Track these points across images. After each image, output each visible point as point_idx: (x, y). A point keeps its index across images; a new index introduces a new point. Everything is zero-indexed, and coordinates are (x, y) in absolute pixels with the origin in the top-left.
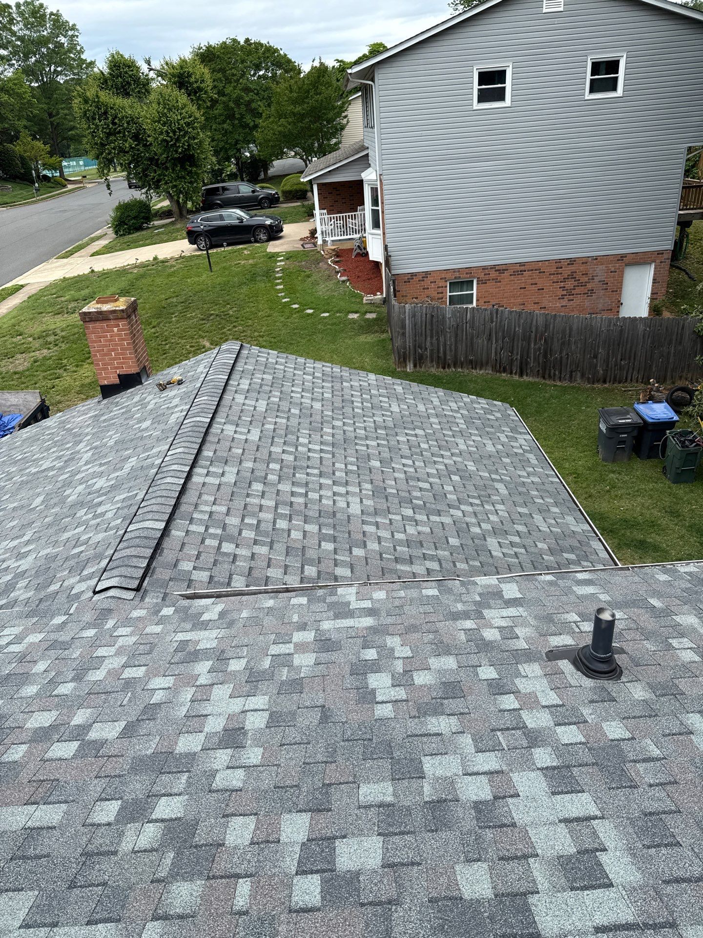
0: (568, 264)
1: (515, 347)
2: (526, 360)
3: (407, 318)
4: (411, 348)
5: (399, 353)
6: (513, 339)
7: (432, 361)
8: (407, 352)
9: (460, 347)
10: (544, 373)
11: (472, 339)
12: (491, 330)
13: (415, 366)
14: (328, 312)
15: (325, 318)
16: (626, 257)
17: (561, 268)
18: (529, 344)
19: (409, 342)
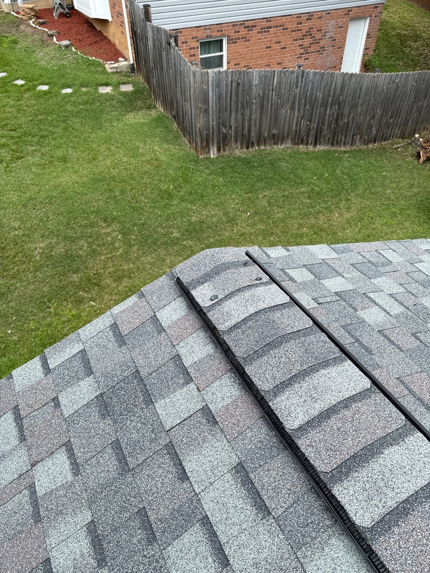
0: (307, 19)
1: (314, 115)
2: (321, 127)
3: (210, 88)
4: (215, 127)
5: (201, 136)
6: (313, 106)
7: (236, 142)
8: (211, 133)
9: (264, 120)
10: (333, 140)
11: (276, 109)
12: (295, 96)
13: (219, 150)
14: (69, 87)
15: (70, 95)
16: (351, 11)
17: (301, 23)
18: (326, 110)
19: (213, 120)
